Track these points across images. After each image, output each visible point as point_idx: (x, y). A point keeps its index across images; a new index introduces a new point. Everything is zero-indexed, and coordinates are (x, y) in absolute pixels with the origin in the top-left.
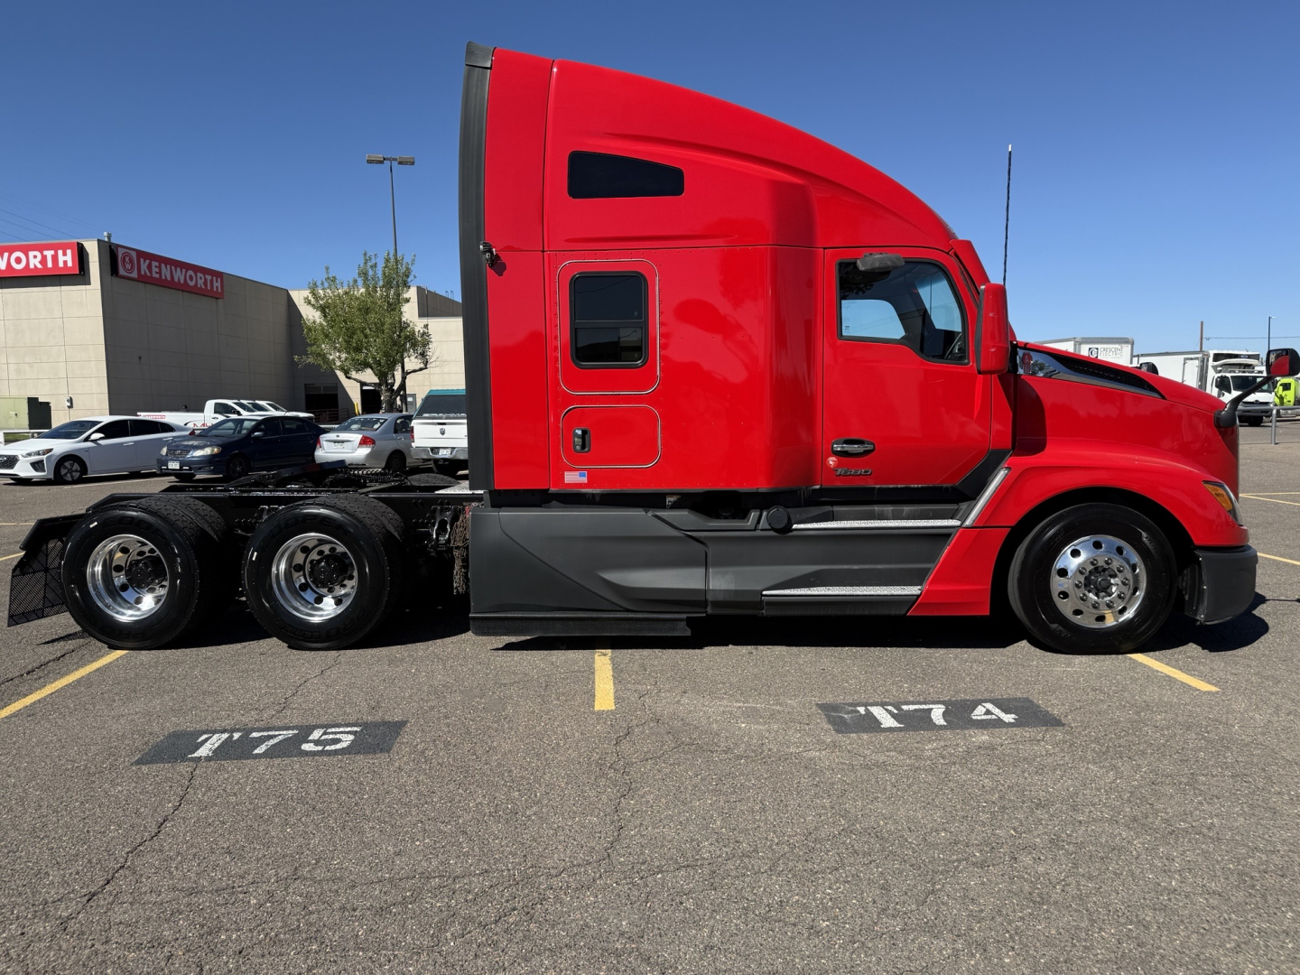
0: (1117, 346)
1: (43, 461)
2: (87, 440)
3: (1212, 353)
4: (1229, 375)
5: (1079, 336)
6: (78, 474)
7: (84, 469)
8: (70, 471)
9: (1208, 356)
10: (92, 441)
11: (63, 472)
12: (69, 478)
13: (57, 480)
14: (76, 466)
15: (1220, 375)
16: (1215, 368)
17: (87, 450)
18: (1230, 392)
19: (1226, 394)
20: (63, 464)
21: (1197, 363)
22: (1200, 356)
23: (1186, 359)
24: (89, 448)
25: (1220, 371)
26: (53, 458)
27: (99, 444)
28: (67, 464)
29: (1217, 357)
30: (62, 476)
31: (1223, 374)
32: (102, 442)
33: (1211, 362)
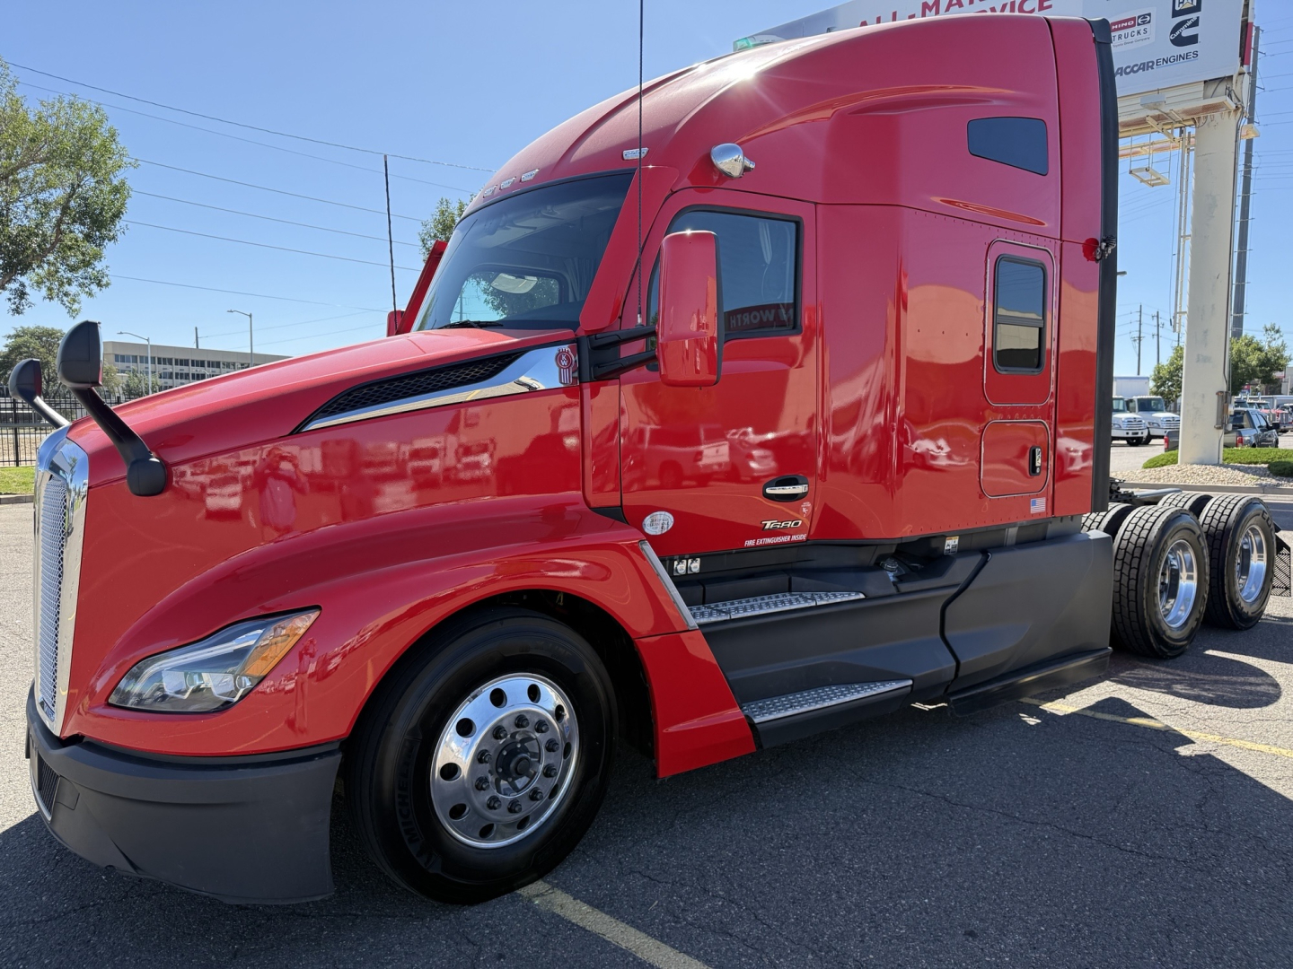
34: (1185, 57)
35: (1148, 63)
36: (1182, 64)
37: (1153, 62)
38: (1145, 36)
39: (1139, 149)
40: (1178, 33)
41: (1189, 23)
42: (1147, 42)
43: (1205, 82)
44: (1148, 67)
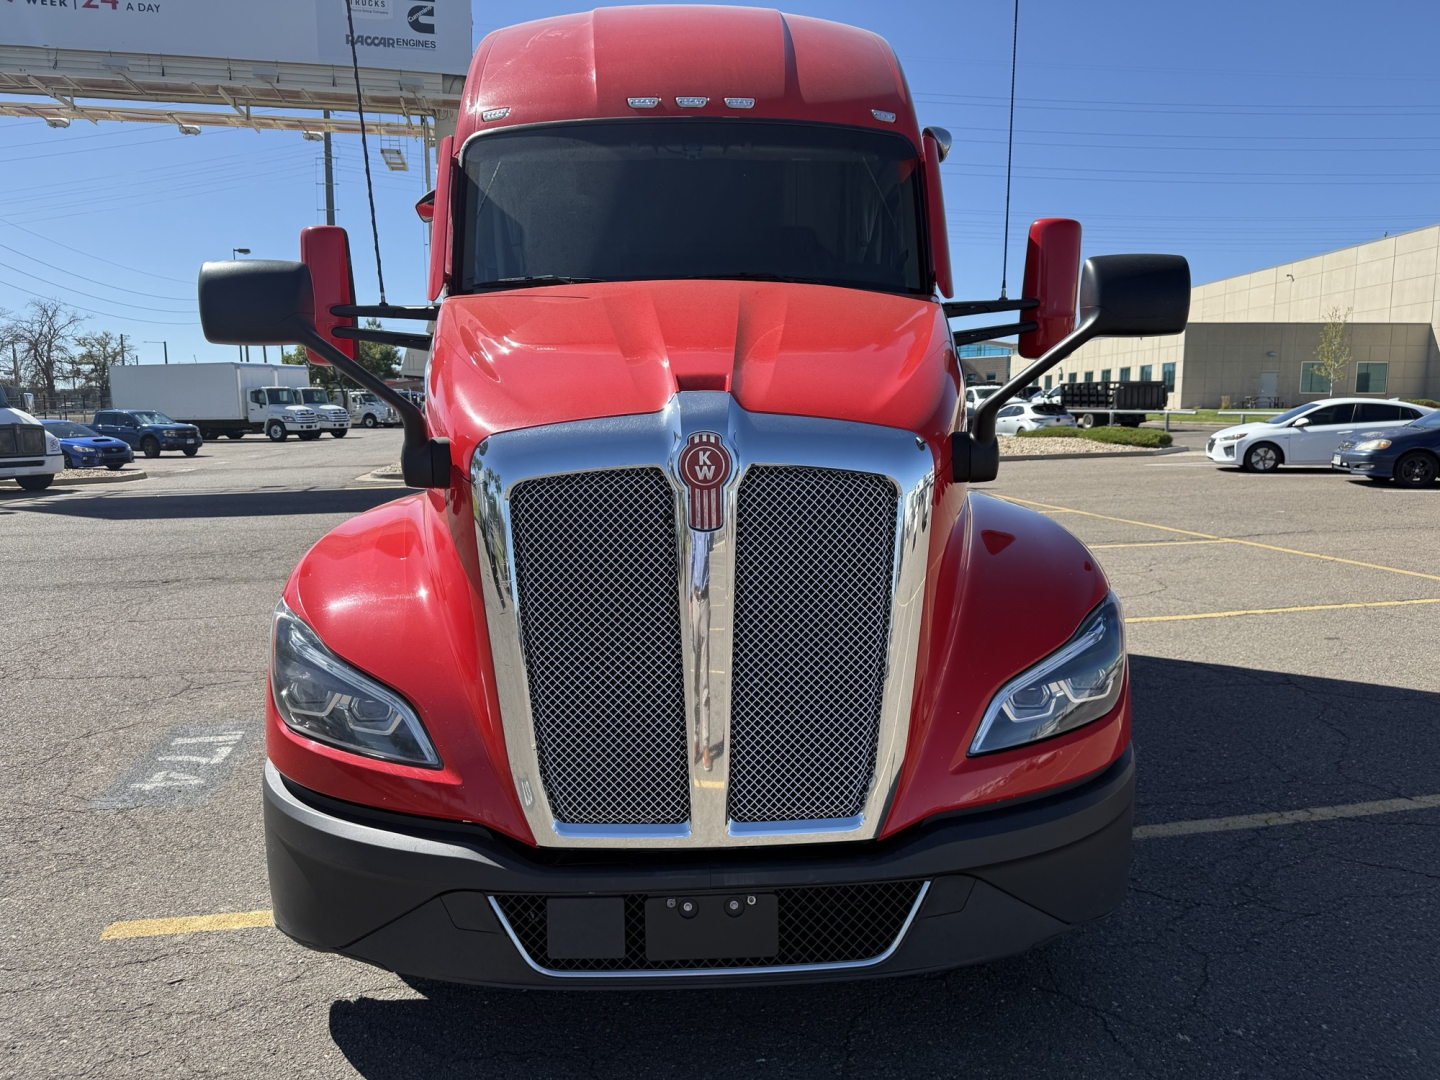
1: (1233, 447)
2: (1290, 425)
6: (1272, 463)
7: (1280, 457)
8: (1263, 459)
10: (1297, 427)
11: (1254, 459)
12: (1260, 466)
13: (1247, 467)
14: (1271, 454)
17: (1288, 437)
20: (1255, 451)
24: (1290, 435)
26: (1244, 444)
27: (1305, 431)
28: (1261, 451)
30: (1253, 464)
32: (1309, 429)
34: (424, 44)
35: (389, 39)
36: (420, 52)
37: (393, 40)
38: (380, 9)
39: (374, 128)
40: (415, 17)
41: (425, 11)
42: (384, 16)
43: (443, 75)
44: (389, 44)
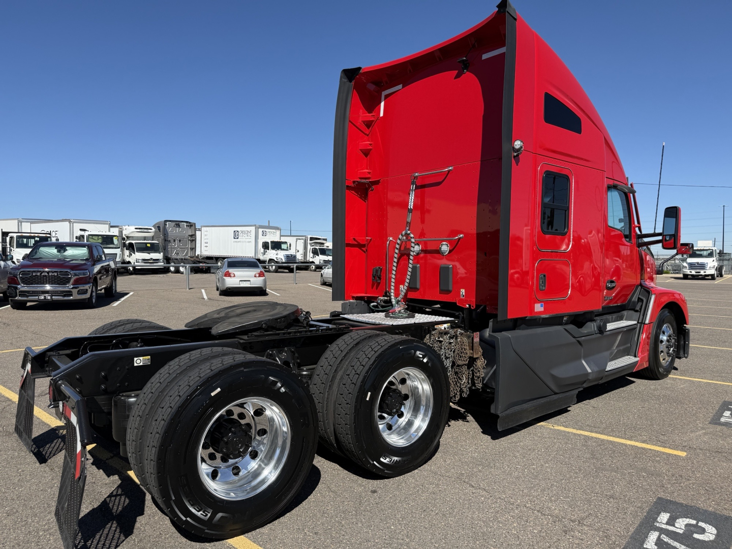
0: (274, 231)
3: (309, 237)
4: (317, 248)
5: (258, 224)
9: (307, 238)
15: (313, 247)
16: (310, 244)
18: (318, 256)
19: (317, 256)
21: (302, 241)
22: (304, 238)
23: (297, 239)
25: (313, 246)
29: (312, 239)
31: (315, 247)
33: (309, 241)
